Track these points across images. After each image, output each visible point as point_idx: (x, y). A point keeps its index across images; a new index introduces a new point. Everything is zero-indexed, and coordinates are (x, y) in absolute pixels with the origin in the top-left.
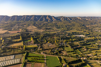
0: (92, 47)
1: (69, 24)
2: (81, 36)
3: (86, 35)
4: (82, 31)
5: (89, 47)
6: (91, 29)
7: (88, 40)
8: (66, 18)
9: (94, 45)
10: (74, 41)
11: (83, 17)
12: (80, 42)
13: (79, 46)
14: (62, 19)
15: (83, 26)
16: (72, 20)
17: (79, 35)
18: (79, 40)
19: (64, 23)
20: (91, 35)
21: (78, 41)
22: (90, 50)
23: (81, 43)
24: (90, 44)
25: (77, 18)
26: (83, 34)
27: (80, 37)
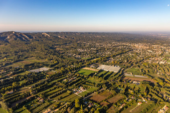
0: (57, 90)
1: (25, 47)
3: (52, 66)
4: (46, 60)
5: (51, 90)
6: (63, 53)
7: (52, 76)
8: (21, 34)
9: (61, 84)
10: (23, 85)
11: (54, 33)
12: (34, 85)
13: (30, 95)
14: (11, 37)
15: (51, 48)
16: (32, 38)
17: (39, 67)
18: (35, 81)
20: (60, 64)
21: (31, 83)
22: (51, 98)
23: (37, 86)
24: (54, 83)
25: (43, 35)
26: (47, 66)
27: (40, 72)
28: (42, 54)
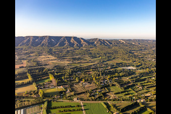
0: (149, 83)
2: (129, 68)
3: (137, 66)
4: (131, 61)
5: (144, 83)
6: (142, 58)
7: (141, 74)
8: (103, 41)
9: (151, 80)
10: (123, 76)
11: (127, 40)
12: (130, 77)
13: (130, 83)
14: (97, 42)
15: (130, 52)
16: (112, 44)
17: (127, 66)
18: (130, 75)
19: (102, 50)
20: (143, 65)
21: (127, 76)
22: (147, 88)
23: (132, 78)
24: (145, 79)
25: (120, 42)
26: (133, 66)
27: (130, 70)
28: (126, 57)
